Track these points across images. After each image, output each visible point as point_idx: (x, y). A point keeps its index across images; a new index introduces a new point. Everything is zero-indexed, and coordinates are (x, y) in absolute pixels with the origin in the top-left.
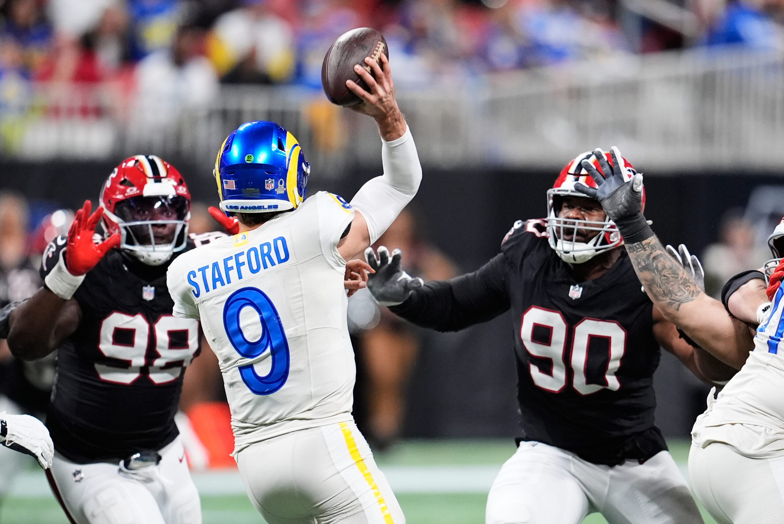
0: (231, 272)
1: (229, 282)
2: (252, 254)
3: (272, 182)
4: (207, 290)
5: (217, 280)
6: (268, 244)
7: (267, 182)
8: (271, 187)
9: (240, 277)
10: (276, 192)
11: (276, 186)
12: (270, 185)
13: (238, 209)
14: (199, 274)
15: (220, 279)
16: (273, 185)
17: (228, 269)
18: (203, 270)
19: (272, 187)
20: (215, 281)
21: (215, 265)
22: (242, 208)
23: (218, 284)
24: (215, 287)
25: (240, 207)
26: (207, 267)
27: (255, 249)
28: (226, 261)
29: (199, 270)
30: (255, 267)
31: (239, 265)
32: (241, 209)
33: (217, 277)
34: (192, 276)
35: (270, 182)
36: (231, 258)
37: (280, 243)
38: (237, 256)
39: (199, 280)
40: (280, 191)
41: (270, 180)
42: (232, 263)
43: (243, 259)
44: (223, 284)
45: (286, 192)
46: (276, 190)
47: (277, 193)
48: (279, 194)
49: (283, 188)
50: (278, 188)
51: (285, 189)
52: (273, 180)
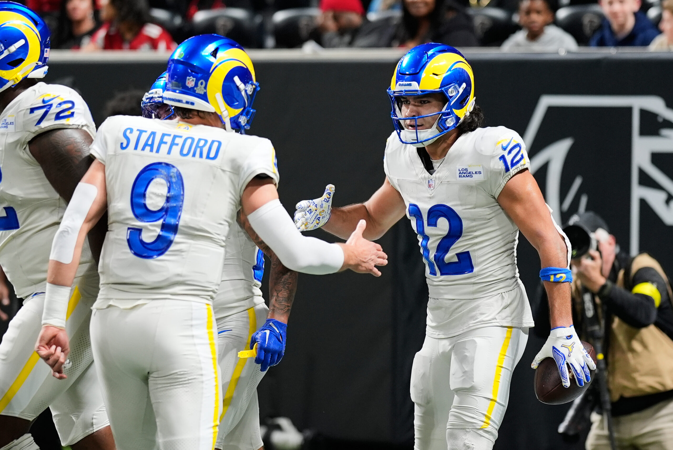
0: (163, 145)
1: (158, 151)
2: (189, 141)
3: (193, 80)
4: (136, 148)
5: (149, 145)
6: (206, 141)
7: (189, 79)
9: (169, 153)
10: (195, 91)
11: (196, 85)
12: (190, 82)
14: (136, 134)
15: (152, 146)
16: (194, 83)
17: (162, 142)
18: (141, 132)
19: (192, 85)
20: (146, 145)
21: (153, 134)
23: (148, 148)
24: (143, 149)
26: (146, 131)
27: (193, 139)
28: (164, 135)
29: (138, 130)
30: (185, 152)
31: (173, 143)
33: (150, 142)
34: (128, 131)
35: (191, 80)
36: (169, 135)
37: (216, 145)
38: (175, 137)
39: (133, 137)
40: (200, 90)
41: (191, 78)
42: (168, 139)
43: (179, 141)
44: (151, 150)
45: (205, 94)
46: (195, 89)
47: (196, 92)
48: (199, 93)
49: (203, 89)
50: (198, 88)
51: (205, 91)
52: (195, 79)
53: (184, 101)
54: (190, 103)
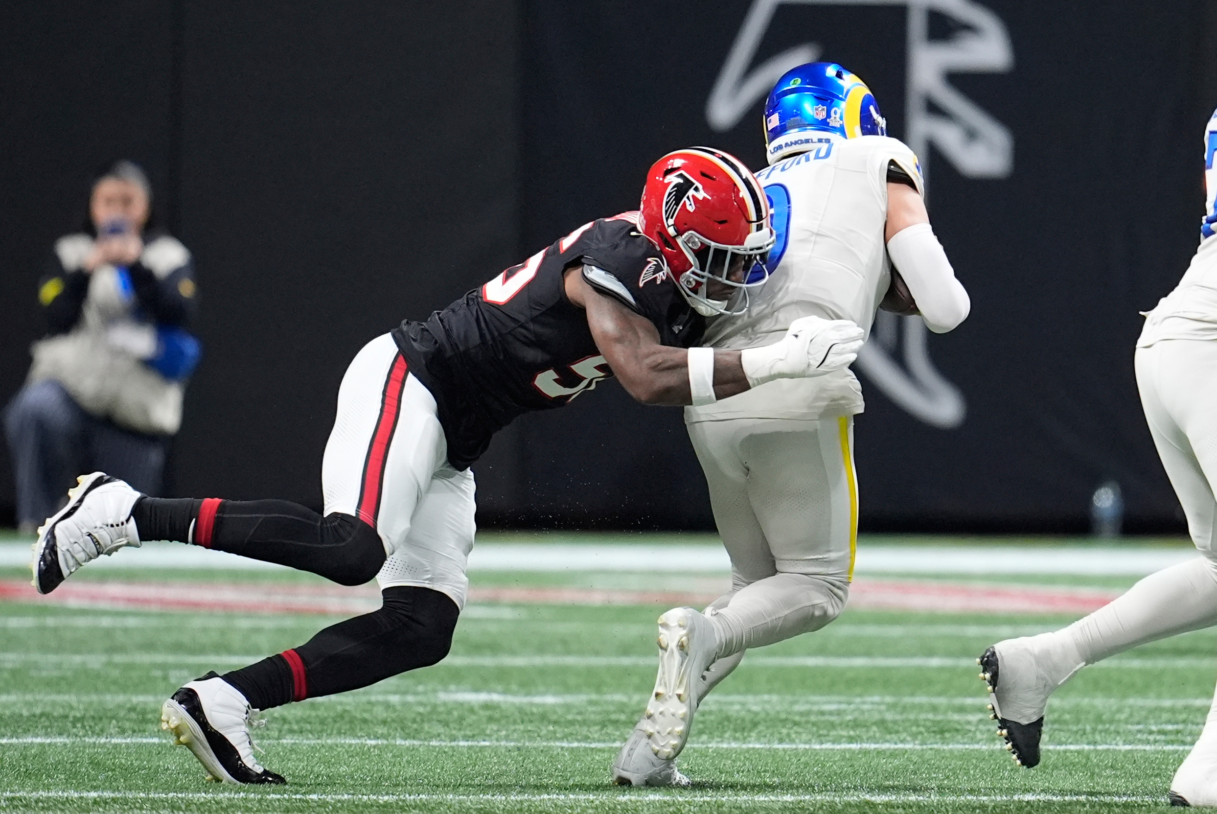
3: (823, 109)
7: (817, 109)
8: (821, 115)
10: (829, 123)
11: (828, 116)
12: (820, 112)
13: (782, 148)
16: (824, 113)
22: (787, 145)
25: (784, 146)
32: (785, 147)
35: (820, 109)
40: (835, 122)
45: (842, 127)
46: (828, 120)
47: (830, 125)
48: (833, 125)
49: (839, 120)
50: (831, 118)
51: (841, 122)
52: (825, 107)
53: (815, 140)
54: (824, 141)
